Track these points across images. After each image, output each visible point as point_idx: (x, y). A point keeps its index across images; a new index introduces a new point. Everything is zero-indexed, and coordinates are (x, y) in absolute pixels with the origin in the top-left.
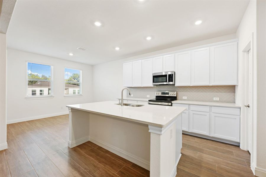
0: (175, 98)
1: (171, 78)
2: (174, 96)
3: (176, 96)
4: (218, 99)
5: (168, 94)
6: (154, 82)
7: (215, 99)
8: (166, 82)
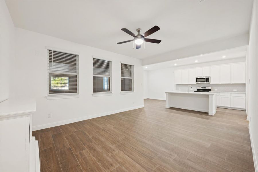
0: (210, 90)
1: (208, 79)
2: (209, 89)
3: (210, 89)
4: (236, 90)
5: (205, 88)
6: (197, 82)
7: (234, 90)
8: (205, 81)
